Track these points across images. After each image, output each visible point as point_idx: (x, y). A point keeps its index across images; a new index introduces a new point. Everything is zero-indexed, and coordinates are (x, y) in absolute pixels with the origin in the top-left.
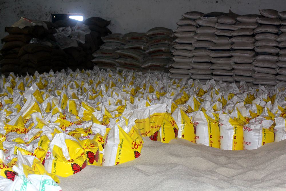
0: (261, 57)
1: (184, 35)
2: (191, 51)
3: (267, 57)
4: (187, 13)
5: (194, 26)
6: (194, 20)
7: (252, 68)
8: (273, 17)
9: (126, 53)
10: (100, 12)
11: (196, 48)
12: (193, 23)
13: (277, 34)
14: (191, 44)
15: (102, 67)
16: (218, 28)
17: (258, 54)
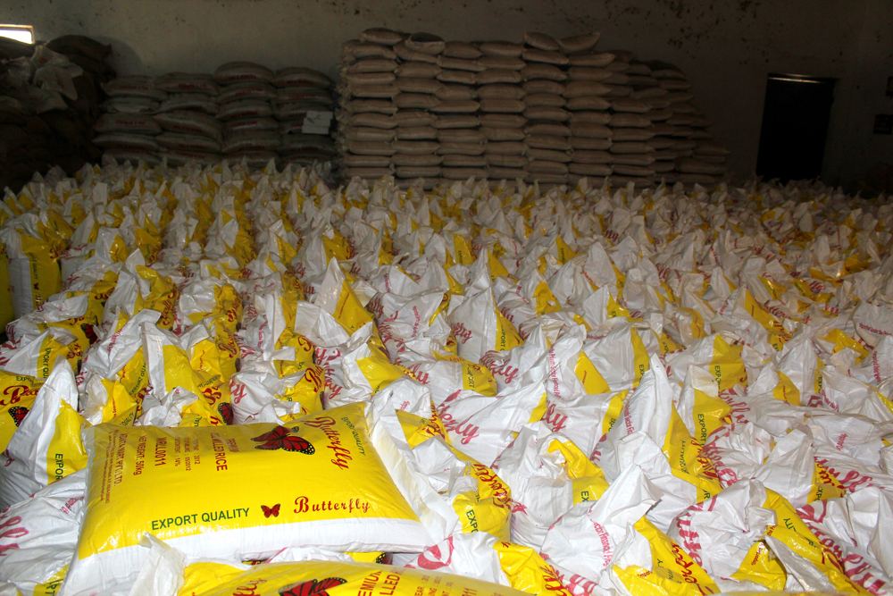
0: (539, 128)
1: (373, 80)
2: (391, 115)
3: (550, 128)
4: (367, 31)
5: (390, 60)
6: (390, 47)
7: (524, 149)
8: (550, 48)
9: (181, 122)
10: (80, 24)
11: (401, 110)
12: (388, 54)
13: (563, 83)
14: (389, 99)
15: (124, 156)
16: (445, 65)
17: (531, 122)
